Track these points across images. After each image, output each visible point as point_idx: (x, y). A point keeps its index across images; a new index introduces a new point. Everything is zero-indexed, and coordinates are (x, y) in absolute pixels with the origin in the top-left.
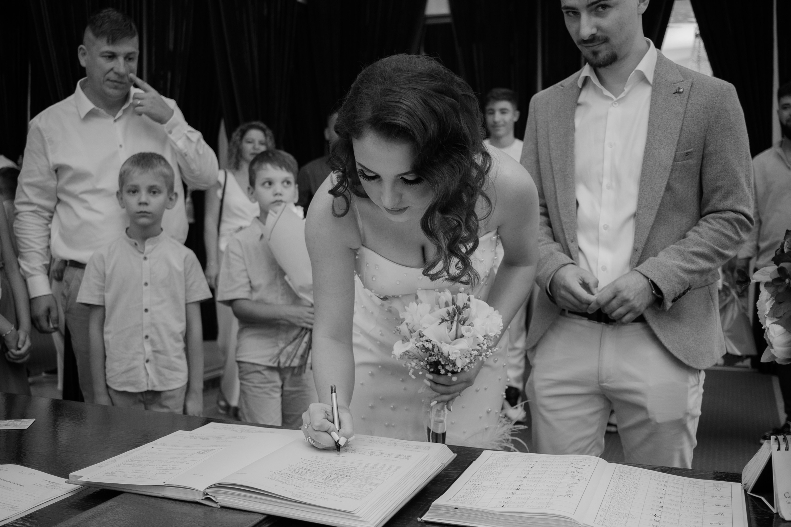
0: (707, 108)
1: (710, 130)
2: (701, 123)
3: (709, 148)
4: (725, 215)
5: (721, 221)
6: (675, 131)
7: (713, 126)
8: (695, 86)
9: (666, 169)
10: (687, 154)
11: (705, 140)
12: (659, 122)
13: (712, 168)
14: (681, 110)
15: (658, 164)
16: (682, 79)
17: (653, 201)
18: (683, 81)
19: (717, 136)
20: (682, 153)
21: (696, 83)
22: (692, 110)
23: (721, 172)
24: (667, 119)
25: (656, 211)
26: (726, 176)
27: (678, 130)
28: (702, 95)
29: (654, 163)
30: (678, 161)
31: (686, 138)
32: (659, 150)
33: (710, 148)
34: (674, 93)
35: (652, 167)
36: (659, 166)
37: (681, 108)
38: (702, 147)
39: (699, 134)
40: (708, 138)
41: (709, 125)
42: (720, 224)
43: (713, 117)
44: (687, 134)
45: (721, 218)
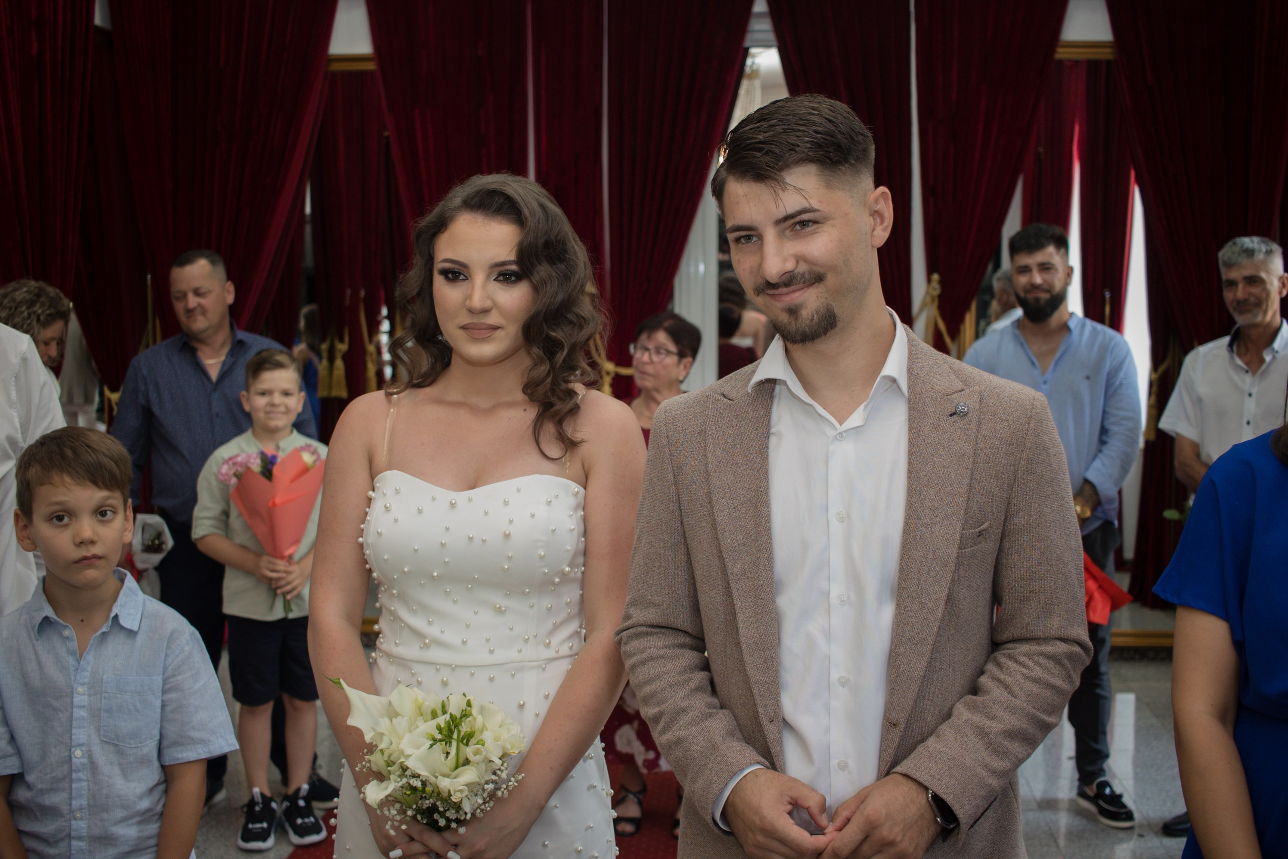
0: (1013, 445)
1: (1018, 486)
2: (1003, 474)
3: (1016, 520)
4: (1048, 648)
5: (1041, 660)
6: (960, 490)
7: (1023, 479)
8: (985, 401)
9: (946, 566)
10: (980, 534)
11: (1009, 504)
12: (929, 471)
13: (1022, 556)
14: (969, 451)
15: (930, 555)
16: (960, 386)
17: (925, 628)
18: (963, 390)
19: (1030, 498)
20: (972, 533)
21: (986, 395)
22: (986, 448)
23: (1040, 564)
24: (944, 466)
25: (930, 647)
26: (1048, 571)
27: (965, 488)
28: (1000, 418)
29: (924, 554)
30: (965, 548)
31: (978, 501)
32: (931, 527)
33: (1019, 521)
34: (951, 415)
35: (921, 562)
36: (933, 559)
37: (967, 444)
38: (1003, 518)
39: (999, 494)
40: (1014, 501)
41: (1015, 477)
42: (1040, 665)
43: (1023, 462)
44: (979, 496)
45: (1041, 654)
